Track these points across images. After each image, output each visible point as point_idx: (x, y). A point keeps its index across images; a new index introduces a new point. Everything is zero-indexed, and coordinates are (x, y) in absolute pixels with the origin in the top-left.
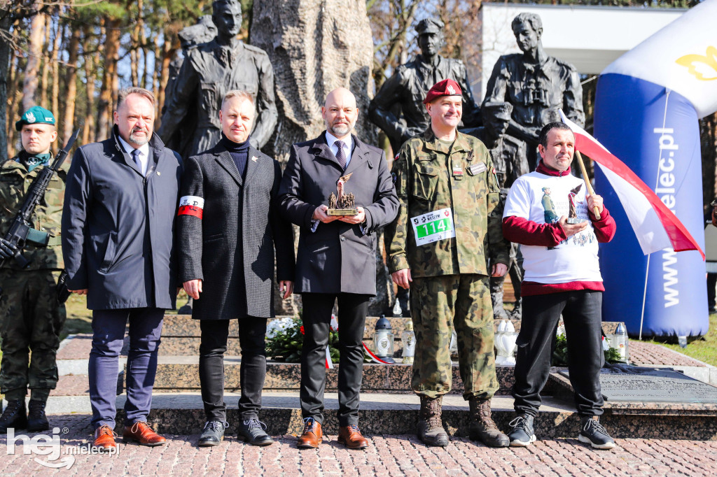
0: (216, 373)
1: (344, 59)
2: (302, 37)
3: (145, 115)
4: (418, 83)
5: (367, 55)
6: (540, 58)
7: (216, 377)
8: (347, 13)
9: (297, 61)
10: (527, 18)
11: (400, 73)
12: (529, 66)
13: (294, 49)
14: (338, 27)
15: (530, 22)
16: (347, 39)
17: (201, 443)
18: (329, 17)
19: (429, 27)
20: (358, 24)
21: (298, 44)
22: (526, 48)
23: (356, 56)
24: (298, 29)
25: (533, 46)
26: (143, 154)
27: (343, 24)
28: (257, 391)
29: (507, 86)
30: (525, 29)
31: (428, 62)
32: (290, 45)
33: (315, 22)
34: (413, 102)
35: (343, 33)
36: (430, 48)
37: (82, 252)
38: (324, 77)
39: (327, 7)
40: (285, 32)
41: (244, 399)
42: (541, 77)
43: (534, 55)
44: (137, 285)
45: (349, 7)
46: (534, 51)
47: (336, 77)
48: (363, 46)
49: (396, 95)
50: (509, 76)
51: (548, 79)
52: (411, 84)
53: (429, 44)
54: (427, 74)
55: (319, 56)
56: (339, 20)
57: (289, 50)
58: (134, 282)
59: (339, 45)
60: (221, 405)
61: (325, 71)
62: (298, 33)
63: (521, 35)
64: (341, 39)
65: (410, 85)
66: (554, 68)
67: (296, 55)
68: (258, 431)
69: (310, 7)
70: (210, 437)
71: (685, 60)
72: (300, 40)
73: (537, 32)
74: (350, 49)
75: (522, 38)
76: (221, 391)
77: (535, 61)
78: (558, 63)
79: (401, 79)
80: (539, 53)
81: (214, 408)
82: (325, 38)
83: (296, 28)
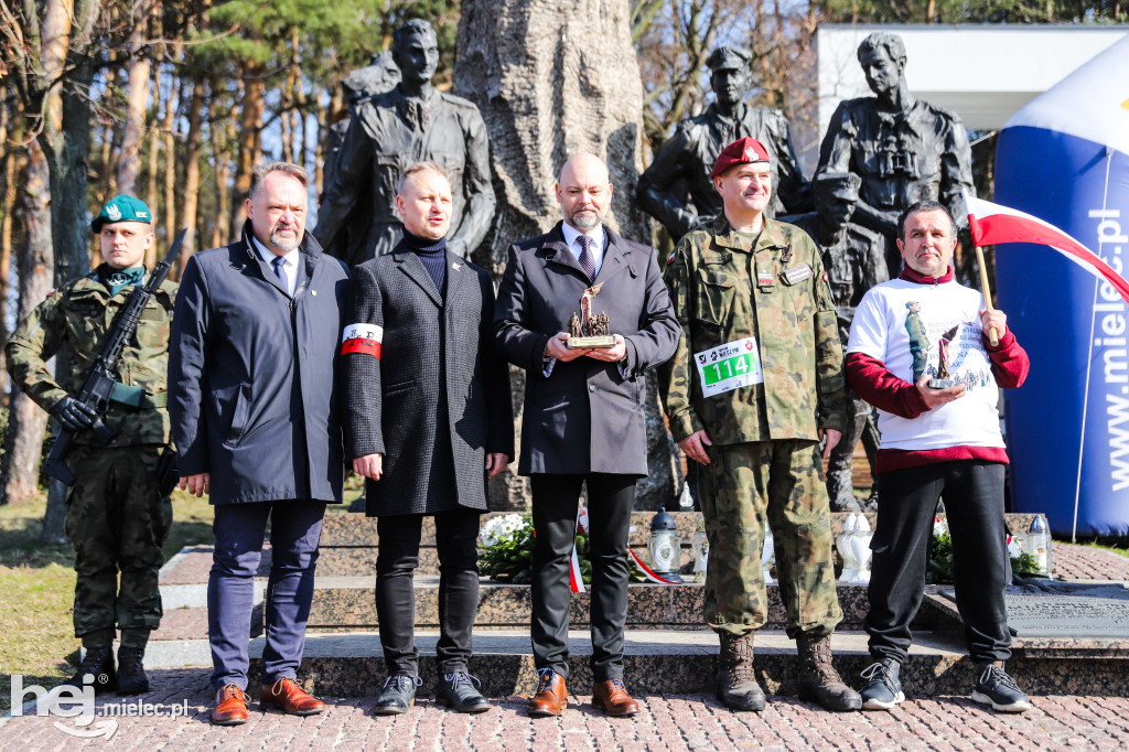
0: (403, 602)
1: (598, 113)
2: (531, 80)
3: (295, 205)
4: (712, 146)
5: (634, 106)
6: (903, 103)
7: (403, 608)
8: (600, 42)
9: (525, 118)
10: (882, 42)
11: (684, 131)
12: (887, 117)
13: (520, 100)
14: (587, 65)
15: (887, 47)
16: (601, 81)
17: (378, 710)
18: (573, 50)
19: (729, 59)
20: (619, 59)
21: (527, 92)
22: (881, 88)
23: (617, 108)
24: (525, 69)
25: (892, 84)
26: (290, 265)
27: (595, 58)
28: (465, 628)
29: (852, 149)
30: (878, 58)
31: (728, 114)
32: (513, 94)
33: (552, 57)
34: (706, 176)
35: (594, 73)
36: (731, 93)
37: (198, 416)
38: (567, 141)
39: (570, 33)
40: (505, 74)
41: (444, 641)
42: (905, 133)
43: (893, 98)
44: (282, 465)
45: (604, 33)
46: (893, 92)
47: (586, 141)
48: (626, 93)
49: (680, 167)
50: (855, 133)
51: (916, 136)
52: (702, 148)
53: (729, 85)
54: (726, 133)
55: (559, 108)
56: (589, 54)
57: (513, 102)
58: (278, 460)
59: (589, 91)
60: (410, 650)
61: (568, 132)
62: (526, 75)
63: (872, 69)
64: (592, 82)
65: (700, 150)
66: (925, 119)
67: (523, 109)
68: (467, 691)
69: (543, 34)
70: (393, 701)
72: (529, 86)
73: (898, 62)
74: (606, 97)
75: (874, 73)
76: (409, 628)
77: (896, 108)
78: (931, 110)
79: (686, 142)
80: (902, 96)
81: (400, 655)
82: (567, 81)
83: (522, 67)
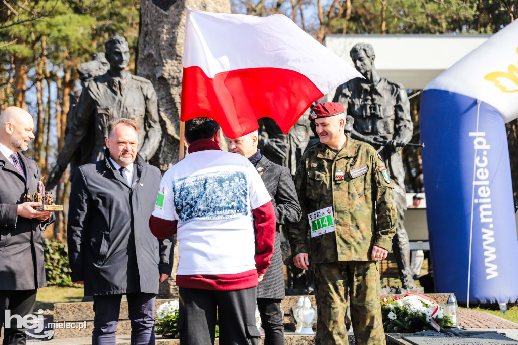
2: (179, 68)
3: (131, 141)
6: (374, 79)
9: (176, 88)
10: (362, 47)
12: (366, 86)
13: (173, 78)
15: (365, 50)
21: (177, 74)
22: (362, 71)
24: (176, 62)
25: (368, 69)
29: (349, 103)
30: (360, 56)
32: (170, 75)
40: (165, 64)
42: (375, 95)
43: (369, 76)
46: (369, 74)
50: (350, 95)
51: (381, 96)
57: (169, 79)
62: (176, 65)
63: (357, 61)
66: (385, 87)
67: (175, 83)
71: (491, 77)
72: (178, 71)
73: (371, 58)
75: (359, 63)
77: (370, 81)
78: (389, 83)
80: (373, 75)
83: (174, 61)
